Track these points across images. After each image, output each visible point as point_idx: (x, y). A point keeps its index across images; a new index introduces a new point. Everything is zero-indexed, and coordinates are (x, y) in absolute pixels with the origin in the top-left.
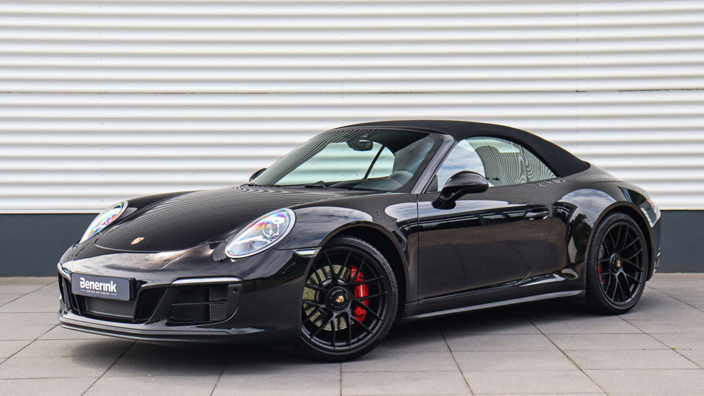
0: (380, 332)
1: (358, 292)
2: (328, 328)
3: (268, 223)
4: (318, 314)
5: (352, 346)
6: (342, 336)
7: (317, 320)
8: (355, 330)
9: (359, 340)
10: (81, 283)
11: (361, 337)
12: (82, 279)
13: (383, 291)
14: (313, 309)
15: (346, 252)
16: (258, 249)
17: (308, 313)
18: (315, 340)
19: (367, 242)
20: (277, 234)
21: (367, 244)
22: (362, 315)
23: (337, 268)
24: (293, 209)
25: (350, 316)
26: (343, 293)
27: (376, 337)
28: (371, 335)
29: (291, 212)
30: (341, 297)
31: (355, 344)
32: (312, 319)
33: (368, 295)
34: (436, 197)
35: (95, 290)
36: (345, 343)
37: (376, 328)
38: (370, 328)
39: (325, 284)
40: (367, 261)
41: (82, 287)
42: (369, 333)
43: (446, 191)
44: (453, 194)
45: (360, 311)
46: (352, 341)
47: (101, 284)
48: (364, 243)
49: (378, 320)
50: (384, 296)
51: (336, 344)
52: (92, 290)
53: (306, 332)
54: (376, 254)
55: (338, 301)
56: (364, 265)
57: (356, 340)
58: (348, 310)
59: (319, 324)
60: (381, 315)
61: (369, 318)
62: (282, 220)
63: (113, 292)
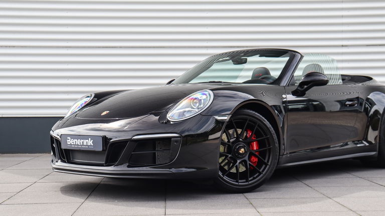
0: (267, 173)
1: (253, 147)
2: (234, 170)
3: (196, 99)
4: (227, 161)
5: (250, 182)
6: (244, 176)
7: (225, 165)
8: (252, 171)
9: (254, 178)
10: (68, 141)
11: (255, 176)
12: (68, 138)
13: (269, 146)
14: (223, 158)
15: (246, 120)
16: (188, 116)
17: (220, 160)
18: (225, 178)
19: (258, 113)
20: (202, 106)
21: (259, 115)
22: (255, 162)
23: (239, 131)
24: (212, 90)
25: (248, 162)
26: (243, 147)
27: (265, 176)
28: (262, 175)
29: (211, 92)
30: (243, 150)
31: (252, 181)
32: (222, 165)
33: (259, 148)
34: (294, 88)
35: (78, 145)
36: (245, 181)
37: (266, 171)
38: (261, 171)
39: (231, 141)
40: (259, 126)
41: (68, 143)
42: (260, 173)
43: (302, 84)
44: (305, 87)
45: (254, 159)
46: (250, 179)
47: (82, 141)
48: (256, 113)
49: (266, 165)
50: (270, 150)
51: (240, 181)
52: (76, 145)
53: (220, 173)
54: (265, 121)
55: (241, 152)
56: (257, 129)
57: (252, 178)
58: (246, 158)
59: (226, 167)
60: (268, 161)
61: (260, 163)
62: (204, 97)
63: (91, 145)
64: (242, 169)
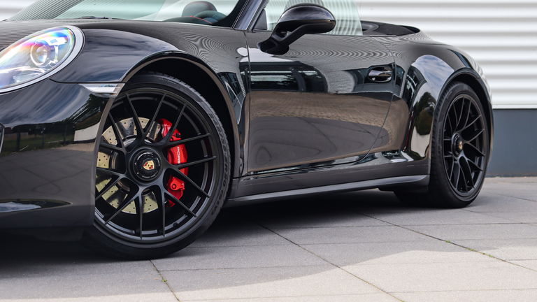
0: (205, 215)
1: (173, 158)
2: (130, 209)
3: (41, 45)
4: (114, 189)
5: (166, 235)
6: (153, 221)
7: (112, 198)
8: (172, 211)
9: (176, 227)
11: (178, 222)
13: (210, 155)
14: (107, 182)
15: (159, 97)
16: (20, 83)
17: (100, 187)
18: (111, 226)
19: (187, 83)
20: (55, 61)
21: (187, 86)
22: (179, 190)
23: (144, 122)
24: (81, 27)
25: (164, 191)
26: (153, 157)
27: (201, 221)
28: (193, 219)
29: (79, 33)
30: (151, 163)
31: (171, 233)
32: (106, 196)
33: (188, 160)
34: (265, 37)
36: (156, 231)
37: (202, 210)
38: (191, 209)
39: (125, 143)
40: (187, 111)
42: (190, 215)
43: (282, 27)
44: (288, 34)
45: (177, 185)
46: (166, 228)
48: (182, 84)
49: (203, 196)
50: (211, 163)
51: (143, 233)
53: (99, 215)
54: (201, 101)
55: (146, 168)
56: (183, 116)
57: (171, 226)
58: (159, 182)
59: (115, 203)
60: (207, 189)
61: (191, 193)
62: (62, 41)
64: (150, 206)
